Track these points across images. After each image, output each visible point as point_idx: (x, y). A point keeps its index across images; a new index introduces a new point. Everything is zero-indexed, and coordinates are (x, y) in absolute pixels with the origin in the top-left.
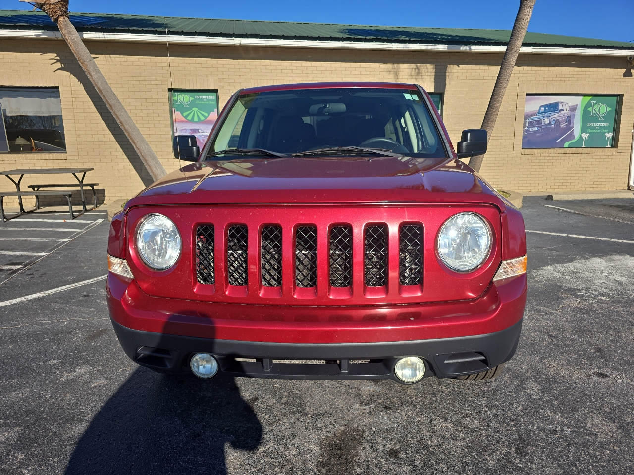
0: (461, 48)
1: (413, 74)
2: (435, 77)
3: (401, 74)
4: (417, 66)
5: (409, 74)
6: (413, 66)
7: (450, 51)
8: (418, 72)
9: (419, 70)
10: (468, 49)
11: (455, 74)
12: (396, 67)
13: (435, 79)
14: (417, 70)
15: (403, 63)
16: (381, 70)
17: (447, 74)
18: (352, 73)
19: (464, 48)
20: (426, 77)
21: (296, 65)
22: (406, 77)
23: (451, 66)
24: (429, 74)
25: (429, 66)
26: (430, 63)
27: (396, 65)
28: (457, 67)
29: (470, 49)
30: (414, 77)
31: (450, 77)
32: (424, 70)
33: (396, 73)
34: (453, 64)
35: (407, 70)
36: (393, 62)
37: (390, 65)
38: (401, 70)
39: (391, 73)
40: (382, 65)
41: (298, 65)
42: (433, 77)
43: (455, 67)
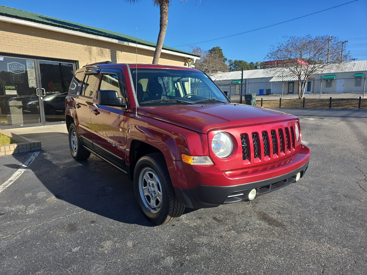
0: (125, 43)
1: (99, 53)
2: (111, 56)
3: (93, 52)
4: (101, 49)
5: (97, 53)
6: (99, 48)
7: (119, 43)
8: (102, 52)
9: (102, 51)
10: (127, 44)
11: (120, 56)
12: (89, 48)
13: (111, 57)
14: (101, 51)
15: (94, 46)
16: (81, 48)
17: (117, 55)
18: (64, 47)
19: (126, 43)
20: (106, 56)
21: (23, 37)
22: (96, 54)
23: (118, 51)
24: (108, 54)
25: (107, 49)
26: (108, 48)
27: (89, 46)
28: (121, 52)
29: (128, 44)
30: (100, 55)
31: (118, 57)
32: (105, 51)
33: (90, 51)
34: (119, 51)
35: (96, 50)
36: (88, 45)
37: (86, 46)
38: (93, 50)
39: (87, 51)
40: (82, 46)
41: (25, 37)
42: (110, 56)
43: (120, 52)
